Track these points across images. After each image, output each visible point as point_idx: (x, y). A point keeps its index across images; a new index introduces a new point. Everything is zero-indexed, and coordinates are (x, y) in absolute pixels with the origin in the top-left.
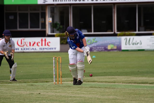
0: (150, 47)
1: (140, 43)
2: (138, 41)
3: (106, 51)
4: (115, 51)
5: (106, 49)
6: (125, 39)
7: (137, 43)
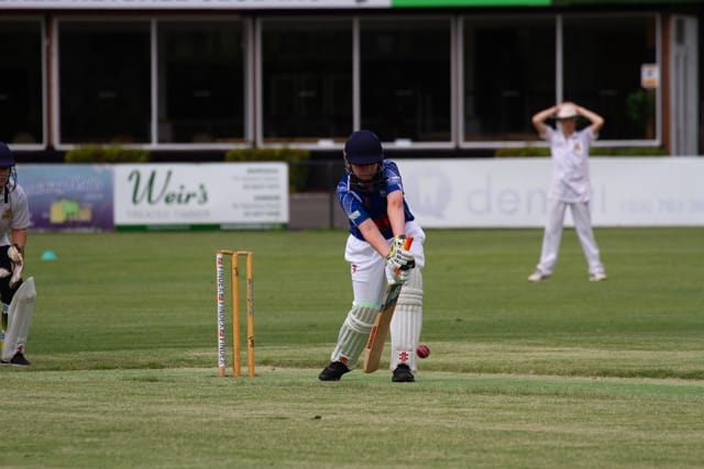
0: (247, 214)
1: (199, 193)
2: (192, 187)
3: (41, 231)
4: (85, 230)
5: (41, 222)
6: (130, 178)
7: (184, 198)
